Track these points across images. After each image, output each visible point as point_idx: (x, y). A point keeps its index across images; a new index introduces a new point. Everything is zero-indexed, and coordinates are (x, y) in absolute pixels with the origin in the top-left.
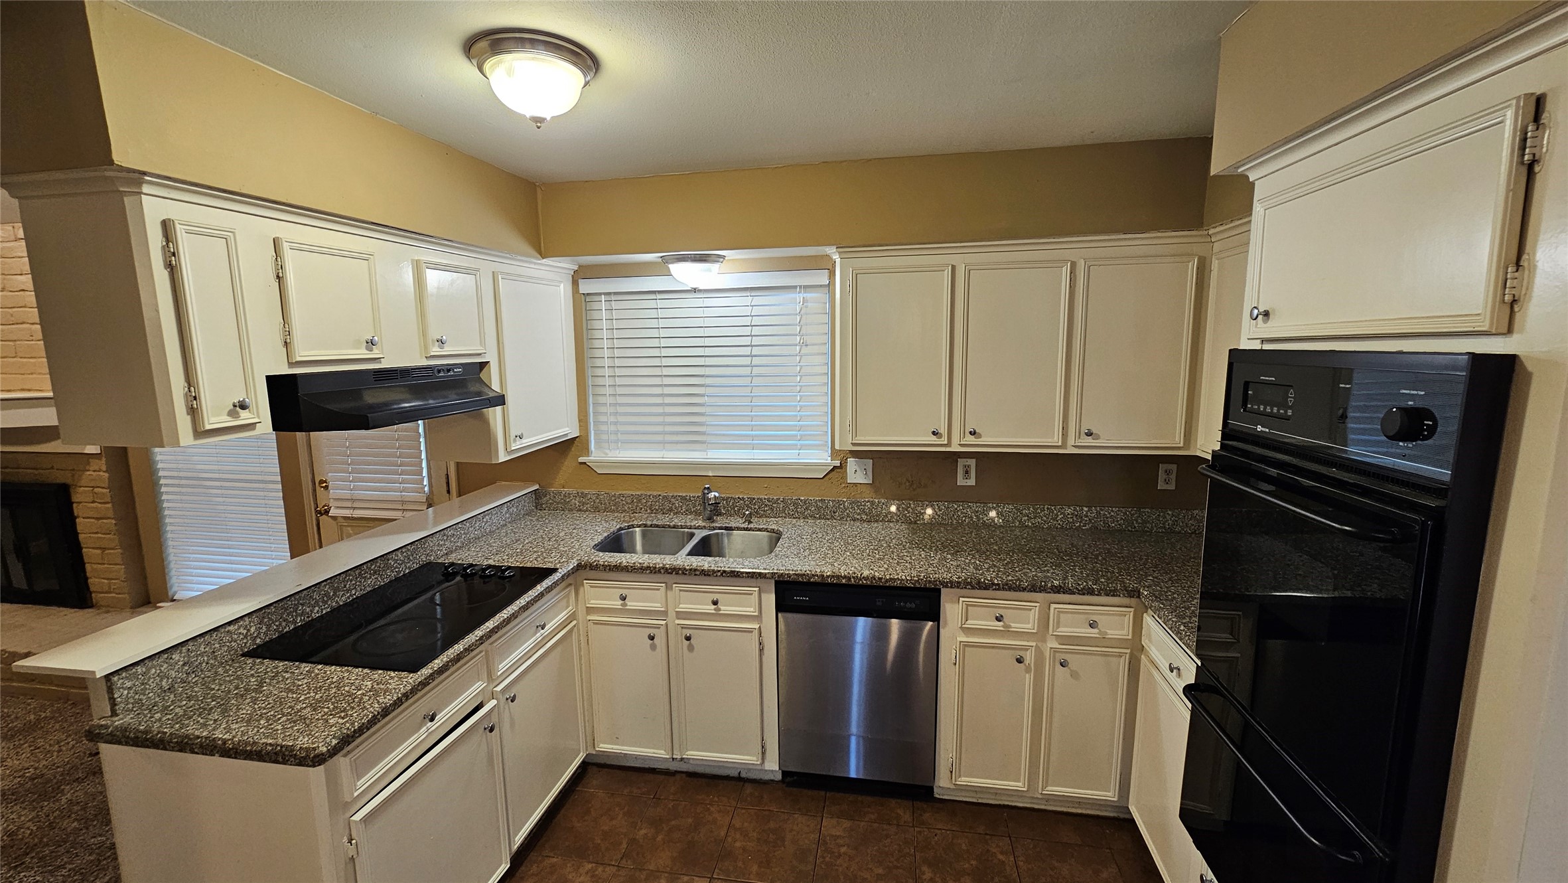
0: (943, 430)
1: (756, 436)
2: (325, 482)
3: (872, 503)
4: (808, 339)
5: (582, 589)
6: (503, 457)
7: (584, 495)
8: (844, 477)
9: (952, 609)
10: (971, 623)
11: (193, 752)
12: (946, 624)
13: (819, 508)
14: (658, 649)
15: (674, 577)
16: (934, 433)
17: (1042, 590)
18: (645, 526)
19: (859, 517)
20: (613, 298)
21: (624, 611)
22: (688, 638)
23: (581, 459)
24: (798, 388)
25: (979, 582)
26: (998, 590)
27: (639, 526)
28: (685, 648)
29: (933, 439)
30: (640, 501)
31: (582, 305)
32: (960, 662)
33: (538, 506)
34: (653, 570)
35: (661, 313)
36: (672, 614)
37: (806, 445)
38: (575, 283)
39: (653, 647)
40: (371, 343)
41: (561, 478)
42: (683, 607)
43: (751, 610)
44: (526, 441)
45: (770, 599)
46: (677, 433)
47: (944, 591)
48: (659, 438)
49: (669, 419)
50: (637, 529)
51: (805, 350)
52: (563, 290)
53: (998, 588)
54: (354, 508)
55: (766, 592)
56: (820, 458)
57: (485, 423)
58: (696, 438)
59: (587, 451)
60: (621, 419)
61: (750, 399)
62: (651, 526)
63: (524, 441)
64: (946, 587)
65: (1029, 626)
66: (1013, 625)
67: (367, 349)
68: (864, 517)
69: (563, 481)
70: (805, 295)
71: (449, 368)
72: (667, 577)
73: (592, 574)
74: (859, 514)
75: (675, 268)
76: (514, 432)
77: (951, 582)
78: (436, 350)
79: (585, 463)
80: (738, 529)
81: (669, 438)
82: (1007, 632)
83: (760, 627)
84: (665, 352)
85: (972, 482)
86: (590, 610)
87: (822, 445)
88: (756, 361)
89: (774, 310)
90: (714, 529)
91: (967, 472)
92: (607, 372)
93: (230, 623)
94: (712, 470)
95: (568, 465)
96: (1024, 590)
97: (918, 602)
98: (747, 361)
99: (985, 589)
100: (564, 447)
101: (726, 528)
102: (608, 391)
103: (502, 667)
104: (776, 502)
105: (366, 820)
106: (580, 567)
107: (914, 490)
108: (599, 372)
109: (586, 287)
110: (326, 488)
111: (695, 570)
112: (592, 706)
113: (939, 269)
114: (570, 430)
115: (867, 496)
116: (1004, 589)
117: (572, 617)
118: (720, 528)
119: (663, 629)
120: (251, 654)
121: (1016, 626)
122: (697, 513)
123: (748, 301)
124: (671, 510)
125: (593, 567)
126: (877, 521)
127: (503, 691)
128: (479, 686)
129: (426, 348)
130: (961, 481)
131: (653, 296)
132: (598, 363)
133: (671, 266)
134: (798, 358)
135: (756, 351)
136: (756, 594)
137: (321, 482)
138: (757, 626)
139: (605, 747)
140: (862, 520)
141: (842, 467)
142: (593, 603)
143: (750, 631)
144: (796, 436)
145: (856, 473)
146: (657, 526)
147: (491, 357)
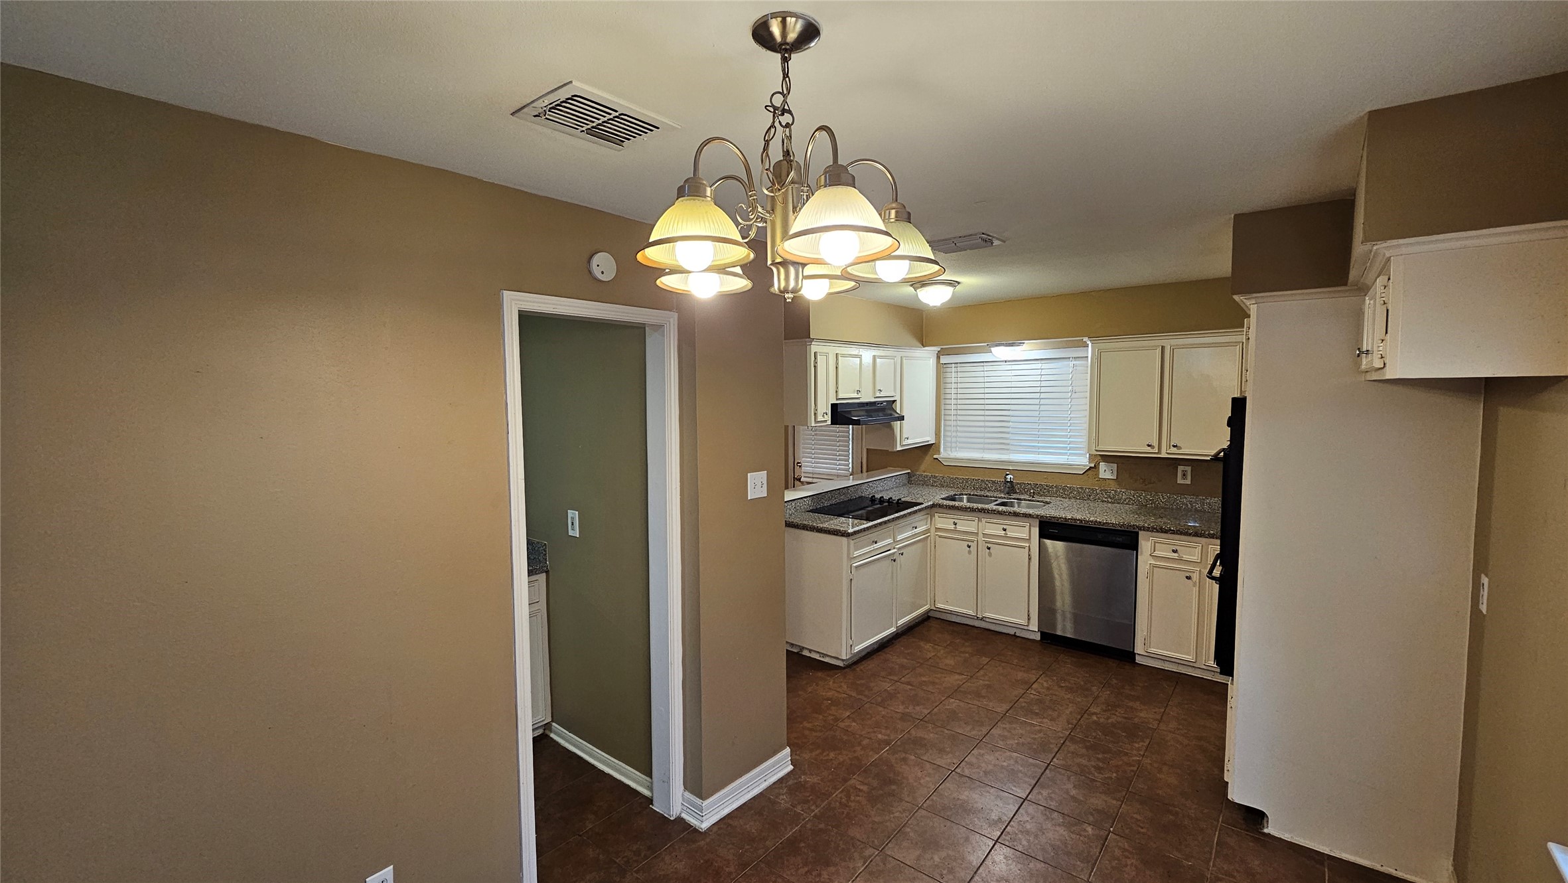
0: (1155, 444)
1: (1041, 446)
2: (800, 463)
3: (1116, 491)
4: (1077, 389)
5: (934, 519)
6: (899, 448)
7: (935, 477)
8: (1098, 474)
9: (1146, 543)
10: (1157, 553)
11: (807, 530)
12: (1142, 554)
13: (1079, 492)
14: (973, 553)
15: (982, 515)
16: (1149, 446)
17: (1201, 535)
18: (970, 495)
19: (1106, 500)
20: (959, 365)
21: (955, 531)
22: (989, 548)
23: (935, 456)
24: (1069, 419)
25: (1161, 528)
26: (1173, 533)
27: (966, 495)
28: (987, 553)
29: (1149, 449)
30: (967, 482)
31: (941, 369)
32: (1151, 575)
33: (910, 482)
34: (972, 510)
35: (986, 374)
36: (980, 535)
37: (1072, 453)
38: (938, 358)
39: (970, 552)
40: (858, 391)
41: (923, 467)
42: (987, 531)
43: (1025, 536)
44: (909, 442)
45: (1036, 531)
46: (992, 444)
47: (1141, 534)
48: (981, 446)
49: (987, 435)
50: (965, 496)
51: (1074, 395)
52: (932, 362)
53: (1174, 532)
54: (813, 478)
55: (1034, 527)
56: (1081, 460)
57: (891, 429)
58: (1004, 446)
59: (938, 452)
60: (959, 434)
61: (1038, 424)
62: (973, 495)
63: (908, 441)
64: (1141, 530)
65: (1195, 558)
66: (1184, 556)
67: (858, 393)
68: (1110, 500)
69: (925, 468)
70: (1075, 362)
71: (882, 403)
72: (979, 515)
73: (941, 510)
74: (1106, 498)
75: (994, 350)
76: (905, 436)
77: (1144, 527)
78: (878, 395)
79: (937, 459)
80: (1025, 500)
81: (986, 446)
82: (1180, 560)
83: (1029, 546)
84: (987, 396)
85: (1188, 482)
86: (937, 529)
87: (1082, 454)
88: (1043, 402)
89: (1054, 372)
90: (1010, 499)
91: (1184, 475)
92: (953, 402)
93: (804, 497)
94: (1012, 466)
95: (928, 459)
96: (1190, 535)
97: (1124, 537)
98: (1037, 401)
99: (1165, 532)
100: (926, 449)
101: (1018, 499)
102: (953, 418)
103: (899, 538)
104: (1052, 487)
105: (856, 567)
106: (933, 506)
107: (1146, 485)
108: (948, 402)
109: (944, 360)
110: (800, 466)
111: (994, 511)
112: (935, 582)
113: (1154, 348)
114: (930, 439)
115: (1113, 486)
116: (1177, 534)
117: (928, 531)
118: (1013, 499)
119: (975, 542)
120: (811, 511)
121: (1186, 557)
122: (1001, 491)
123: (1039, 366)
124: (986, 488)
125: (941, 506)
126: (1118, 503)
127: (899, 549)
128: (890, 541)
129: (874, 393)
130: (1180, 481)
131: (982, 364)
132: (948, 396)
133: (992, 349)
134: (1070, 400)
135: (1043, 396)
136: (1028, 527)
137: (798, 463)
138: (1028, 545)
139: (939, 605)
140: (1108, 502)
141: (1096, 467)
142: (939, 526)
143: (1024, 547)
144: (1067, 447)
145: (1106, 472)
146: (977, 495)
147: (897, 398)
